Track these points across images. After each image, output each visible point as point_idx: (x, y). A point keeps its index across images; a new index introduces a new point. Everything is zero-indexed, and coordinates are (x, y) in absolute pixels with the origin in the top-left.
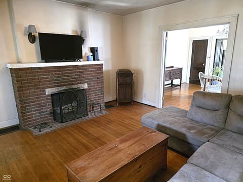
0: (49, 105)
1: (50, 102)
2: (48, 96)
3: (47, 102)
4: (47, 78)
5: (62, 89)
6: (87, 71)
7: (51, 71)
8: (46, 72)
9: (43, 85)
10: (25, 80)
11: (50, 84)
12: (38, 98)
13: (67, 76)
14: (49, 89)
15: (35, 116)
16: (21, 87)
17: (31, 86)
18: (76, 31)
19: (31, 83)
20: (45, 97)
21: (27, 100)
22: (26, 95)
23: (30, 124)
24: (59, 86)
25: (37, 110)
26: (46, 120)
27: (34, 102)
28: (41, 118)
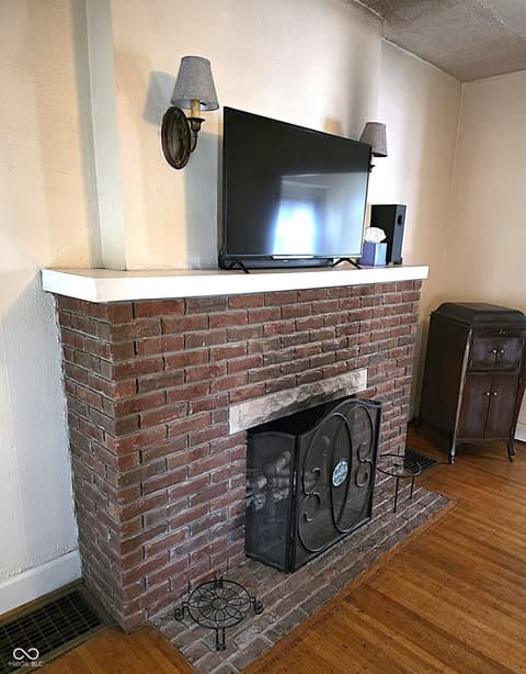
0: (236, 484)
1: (239, 471)
2: (236, 440)
3: (229, 473)
4: (240, 351)
5: (290, 401)
6: (373, 314)
7: (257, 317)
8: (238, 320)
9: (222, 385)
10: (153, 367)
11: (248, 379)
12: (199, 454)
13: (310, 338)
14: (245, 407)
15: (179, 552)
16: (133, 407)
17: (177, 396)
18: (338, 124)
19: (174, 379)
20: (223, 447)
21: (151, 472)
22: (153, 447)
23: (155, 595)
24: (279, 388)
25: (188, 518)
26: (217, 561)
27: (180, 477)
28: (199, 556)
